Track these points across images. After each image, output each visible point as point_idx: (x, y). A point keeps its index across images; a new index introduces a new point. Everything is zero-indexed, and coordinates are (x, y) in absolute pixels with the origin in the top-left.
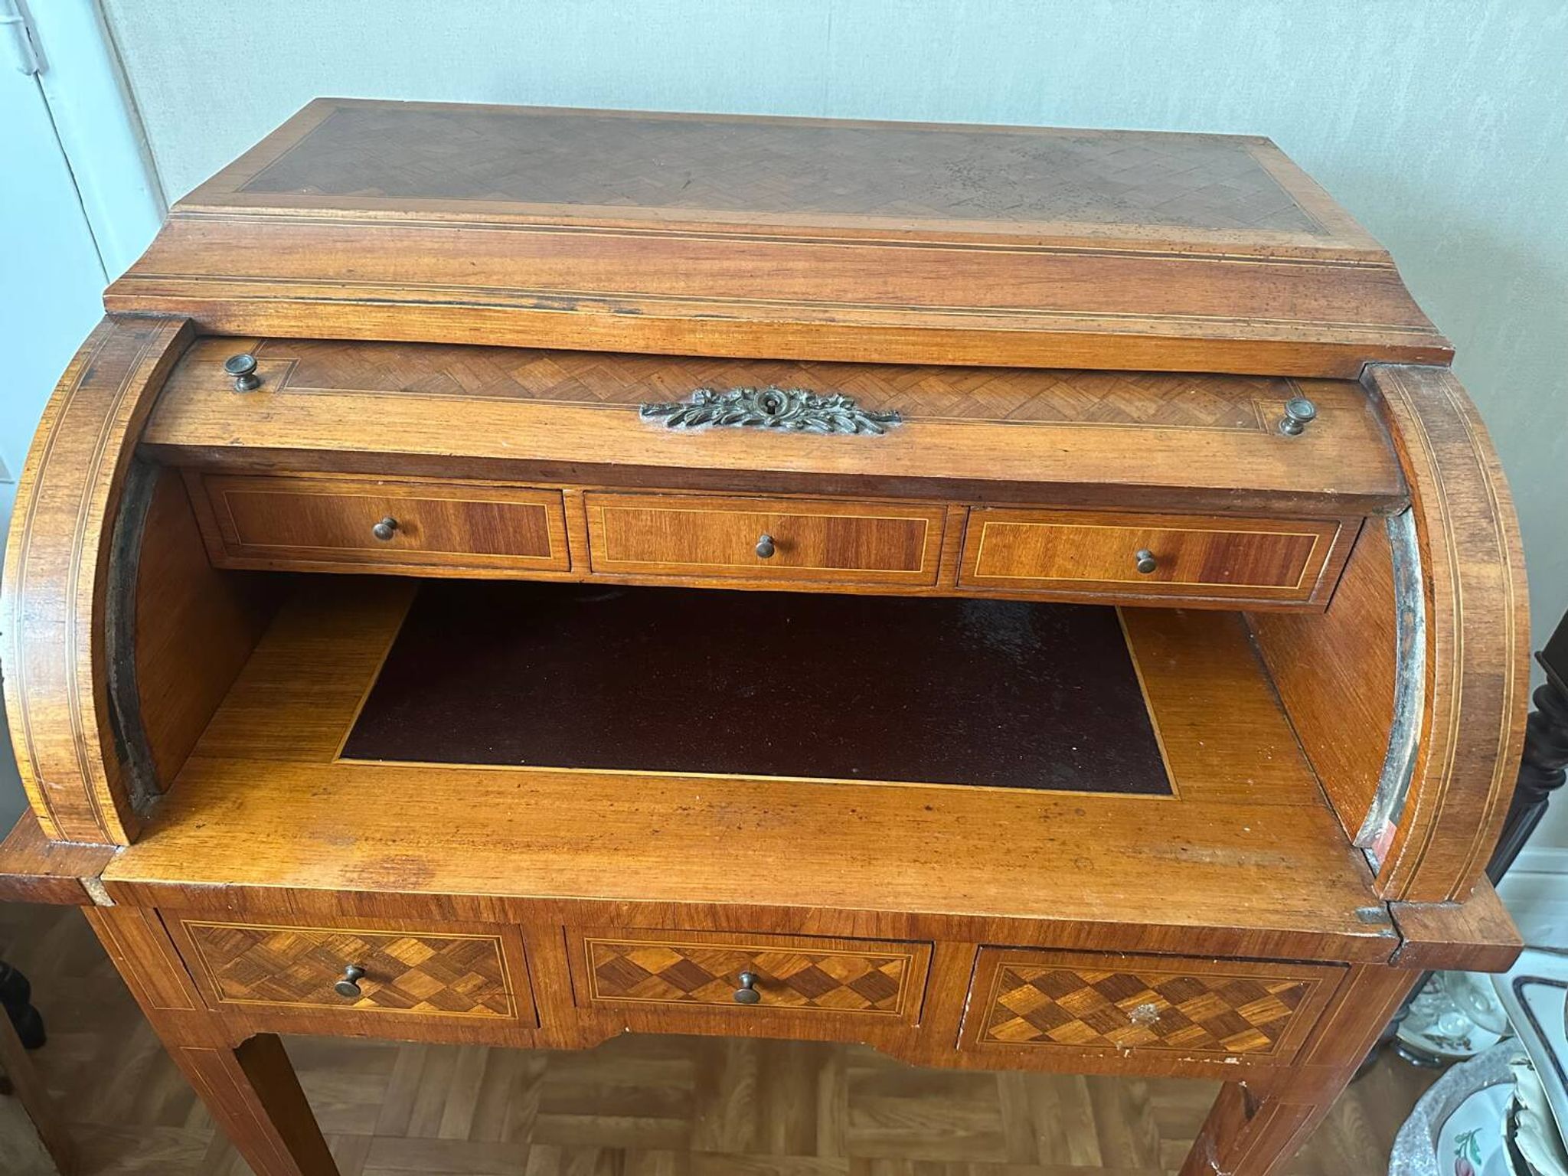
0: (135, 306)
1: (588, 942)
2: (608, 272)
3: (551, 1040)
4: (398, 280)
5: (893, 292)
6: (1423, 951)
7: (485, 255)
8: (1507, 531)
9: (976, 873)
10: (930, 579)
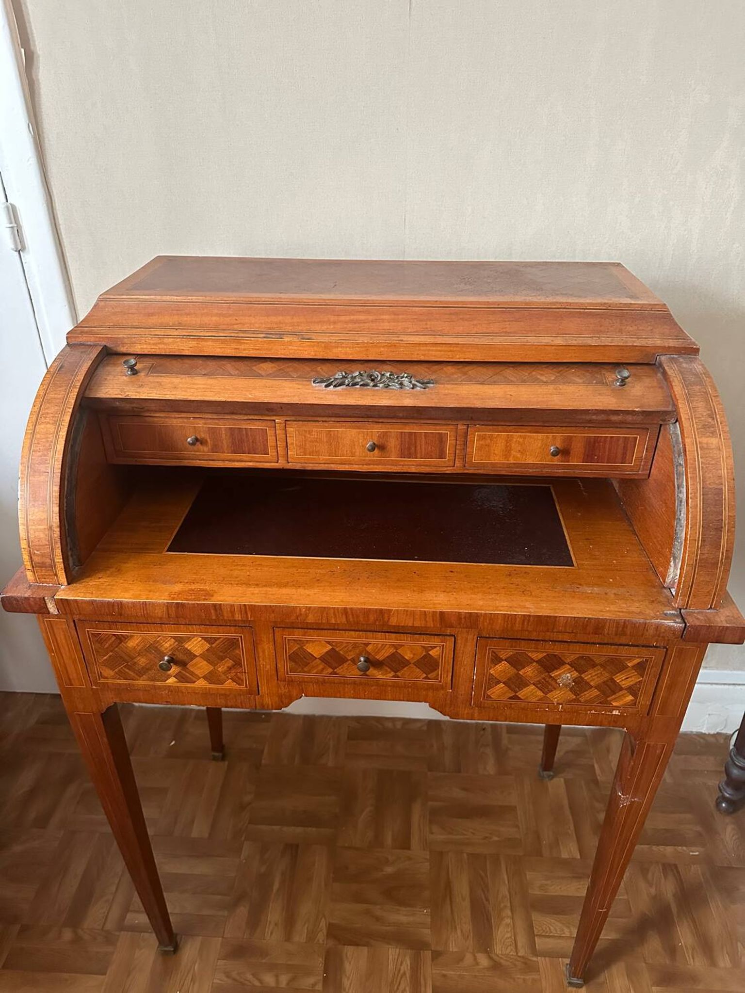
0: (81, 339)
1: (285, 638)
2: (298, 322)
3: (265, 703)
4: (201, 327)
5: (430, 328)
6: (697, 629)
7: (242, 316)
8: (721, 423)
9: (473, 596)
10: (451, 463)
